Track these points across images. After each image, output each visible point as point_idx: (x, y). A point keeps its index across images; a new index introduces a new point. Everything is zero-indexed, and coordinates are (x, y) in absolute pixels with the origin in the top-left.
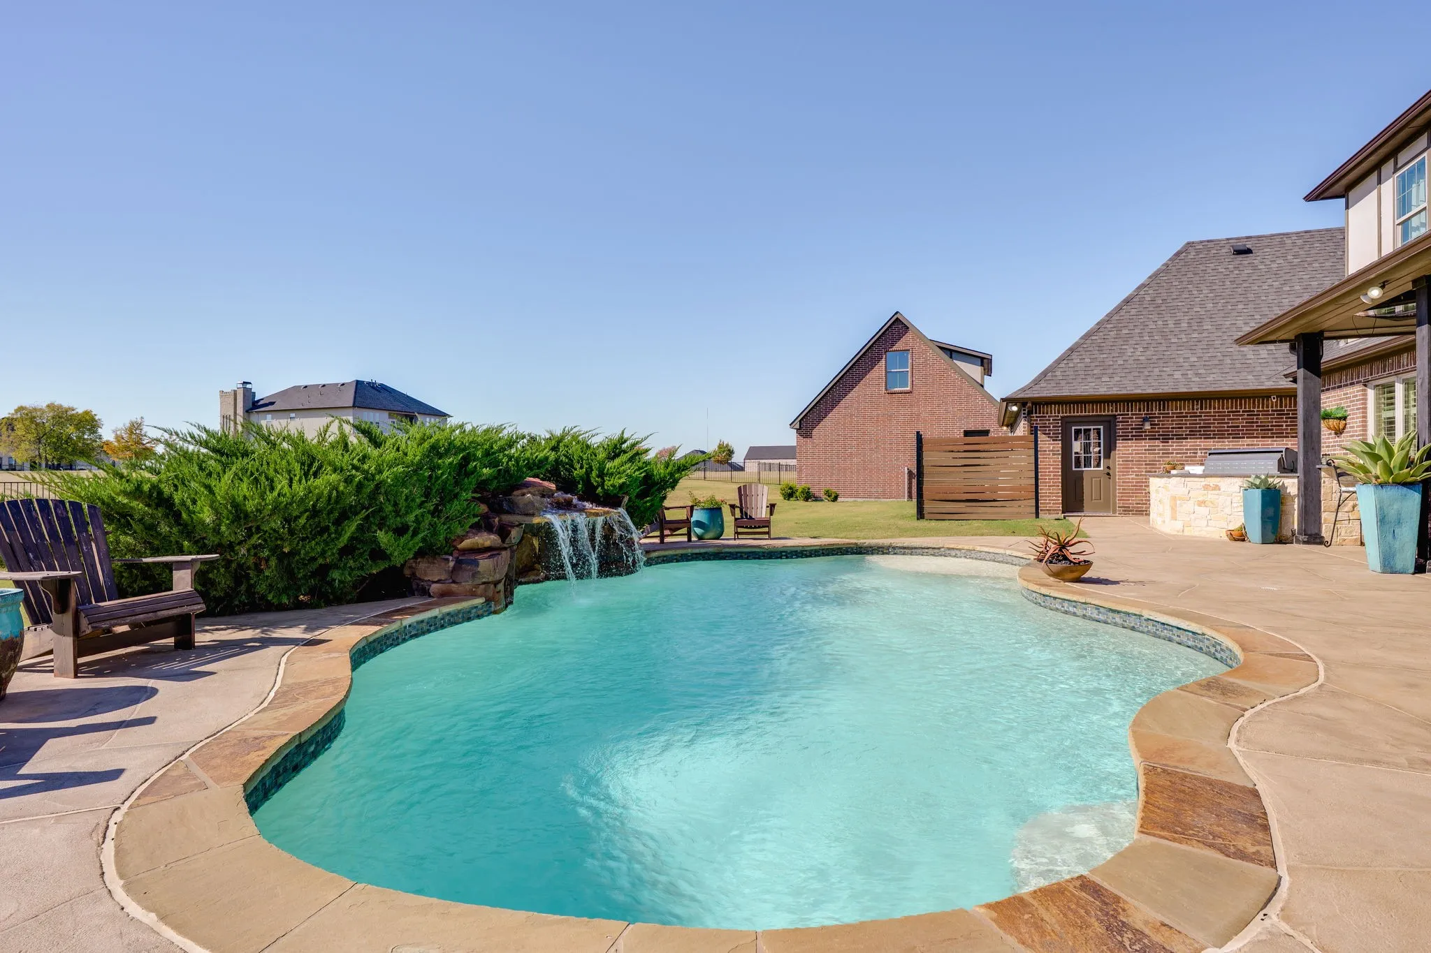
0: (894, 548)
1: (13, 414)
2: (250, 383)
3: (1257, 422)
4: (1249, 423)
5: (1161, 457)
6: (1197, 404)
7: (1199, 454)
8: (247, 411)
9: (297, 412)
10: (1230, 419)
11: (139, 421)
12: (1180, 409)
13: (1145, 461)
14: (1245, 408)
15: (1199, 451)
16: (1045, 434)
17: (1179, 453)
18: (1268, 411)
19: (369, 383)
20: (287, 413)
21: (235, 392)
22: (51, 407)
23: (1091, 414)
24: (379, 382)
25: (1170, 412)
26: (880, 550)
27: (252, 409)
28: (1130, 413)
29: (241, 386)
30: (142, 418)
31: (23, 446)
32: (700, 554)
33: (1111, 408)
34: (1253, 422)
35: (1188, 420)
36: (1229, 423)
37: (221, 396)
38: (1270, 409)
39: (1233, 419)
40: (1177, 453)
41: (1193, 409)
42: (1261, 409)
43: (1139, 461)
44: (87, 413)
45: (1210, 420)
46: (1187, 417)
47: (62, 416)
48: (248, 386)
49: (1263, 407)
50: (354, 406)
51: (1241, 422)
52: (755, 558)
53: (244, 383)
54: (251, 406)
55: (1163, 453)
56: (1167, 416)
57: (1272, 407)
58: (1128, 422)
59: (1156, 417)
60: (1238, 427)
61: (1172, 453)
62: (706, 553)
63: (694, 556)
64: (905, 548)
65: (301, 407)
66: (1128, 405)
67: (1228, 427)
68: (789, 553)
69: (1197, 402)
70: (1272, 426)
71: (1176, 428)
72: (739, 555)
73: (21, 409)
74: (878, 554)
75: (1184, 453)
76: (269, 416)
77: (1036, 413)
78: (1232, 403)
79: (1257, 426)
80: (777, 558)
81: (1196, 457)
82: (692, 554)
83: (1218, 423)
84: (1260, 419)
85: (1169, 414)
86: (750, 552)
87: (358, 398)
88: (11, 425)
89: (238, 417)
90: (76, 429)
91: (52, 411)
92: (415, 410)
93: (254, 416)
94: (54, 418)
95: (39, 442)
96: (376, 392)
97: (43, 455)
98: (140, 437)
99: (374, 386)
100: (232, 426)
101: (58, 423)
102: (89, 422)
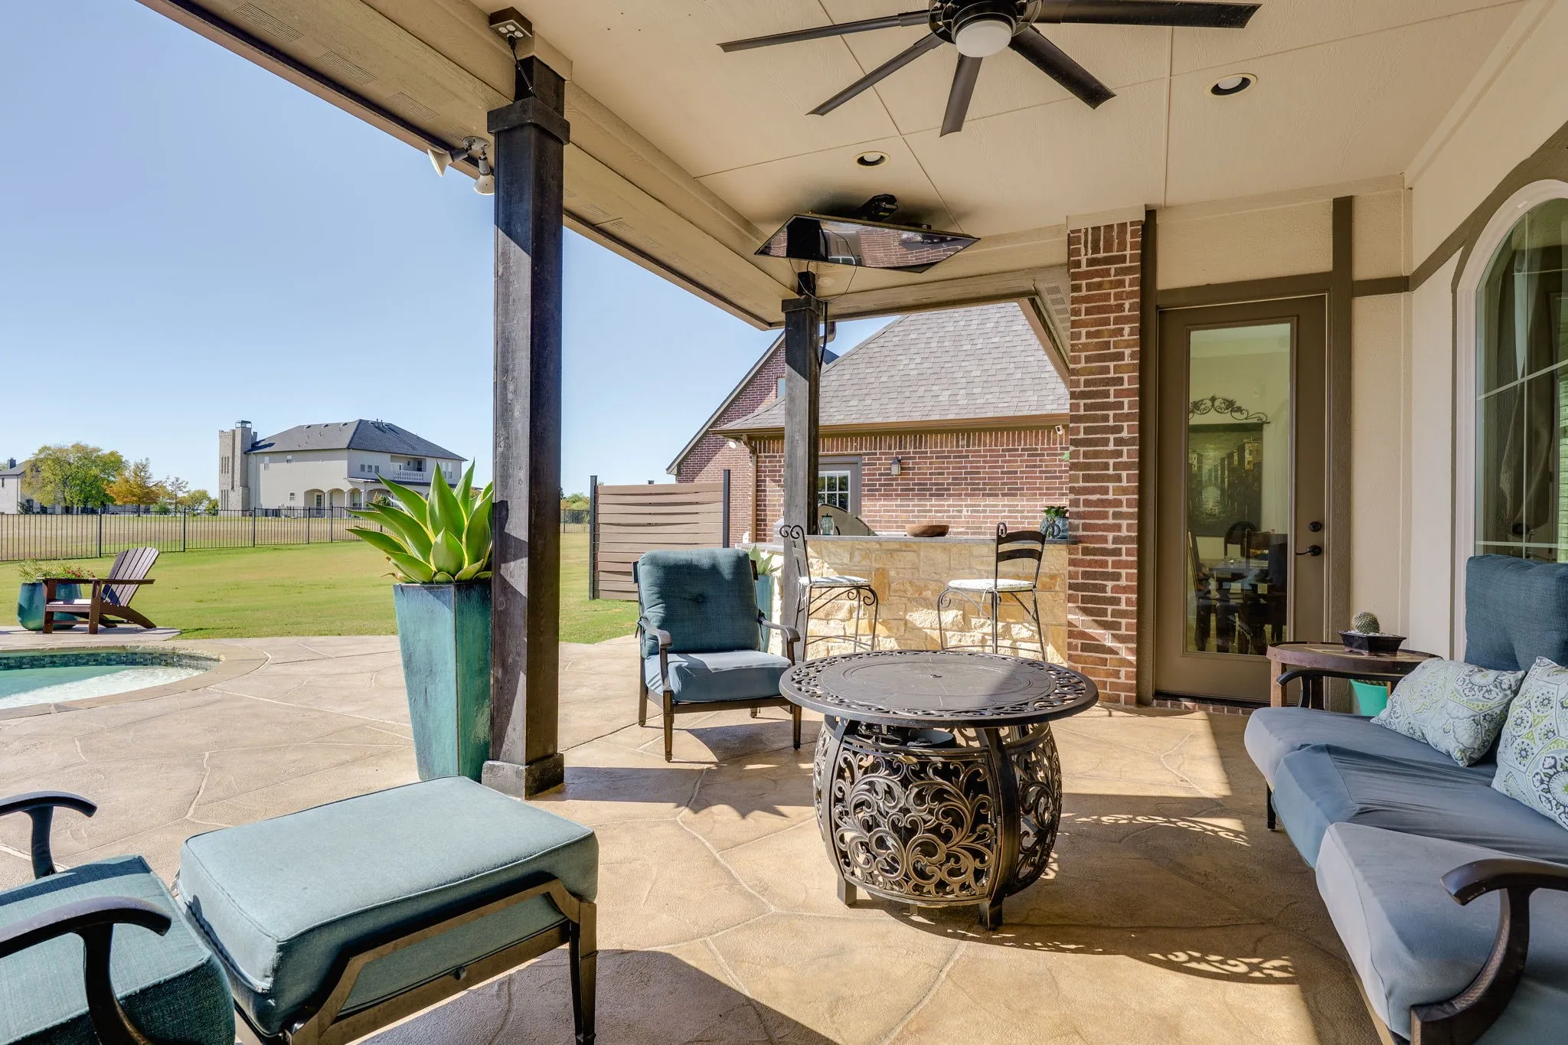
0: (180, 657)
2: (251, 422)
3: (1041, 466)
4: (1030, 467)
5: (917, 517)
6: (963, 439)
7: (965, 513)
8: (245, 453)
9: (295, 454)
10: (1006, 462)
11: (144, 462)
12: (941, 447)
13: (897, 522)
14: (1025, 444)
15: (965, 509)
16: (774, 481)
17: (939, 512)
18: (1056, 449)
19: (373, 423)
20: (285, 455)
21: (234, 431)
22: (77, 447)
23: (830, 453)
24: (386, 421)
25: (928, 450)
26: (163, 657)
27: (250, 451)
28: (878, 451)
29: (240, 425)
30: (147, 459)
31: (49, 488)
33: (854, 444)
34: (1035, 466)
35: (951, 463)
36: (1003, 467)
37: (220, 437)
38: (1058, 446)
39: (1009, 461)
40: (936, 511)
41: (958, 446)
42: (1046, 446)
43: (889, 522)
44: (112, 454)
45: (979, 462)
46: (949, 457)
47: (87, 455)
48: (248, 426)
49: (1049, 444)
50: (348, 448)
51: (1019, 466)
53: (243, 422)
54: (250, 448)
55: (919, 511)
56: (924, 456)
57: (1061, 444)
58: (875, 464)
59: (910, 458)
60: (1016, 472)
61: (930, 511)
64: (190, 658)
65: (298, 449)
66: (876, 438)
67: (1002, 473)
69: (963, 435)
70: (1060, 472)
71: (935, 474)
73: (45, 449)
74: (160, 664)
75: (945, 511)
76: (267, 458)
77: (764, 452)
78: (1008, 437)
79: (1040, 472)
81: (960, 517)
83: (990, 467)
84: (1045, 461)
85: (926, 453)
87: (356, 440)
88: (35, 466)
89: (236, 458)
90: (102, 471)
91: (78, 451)
92: (424, 453)
93: (252, 458)
94: (80, 459)
95: (65, 484)
96: (380, 432)
97: (68, 497)
98: (144, 479)
99: (379, 427)
100: (230, 468)
101: (84, 465)
102: (114, 463)
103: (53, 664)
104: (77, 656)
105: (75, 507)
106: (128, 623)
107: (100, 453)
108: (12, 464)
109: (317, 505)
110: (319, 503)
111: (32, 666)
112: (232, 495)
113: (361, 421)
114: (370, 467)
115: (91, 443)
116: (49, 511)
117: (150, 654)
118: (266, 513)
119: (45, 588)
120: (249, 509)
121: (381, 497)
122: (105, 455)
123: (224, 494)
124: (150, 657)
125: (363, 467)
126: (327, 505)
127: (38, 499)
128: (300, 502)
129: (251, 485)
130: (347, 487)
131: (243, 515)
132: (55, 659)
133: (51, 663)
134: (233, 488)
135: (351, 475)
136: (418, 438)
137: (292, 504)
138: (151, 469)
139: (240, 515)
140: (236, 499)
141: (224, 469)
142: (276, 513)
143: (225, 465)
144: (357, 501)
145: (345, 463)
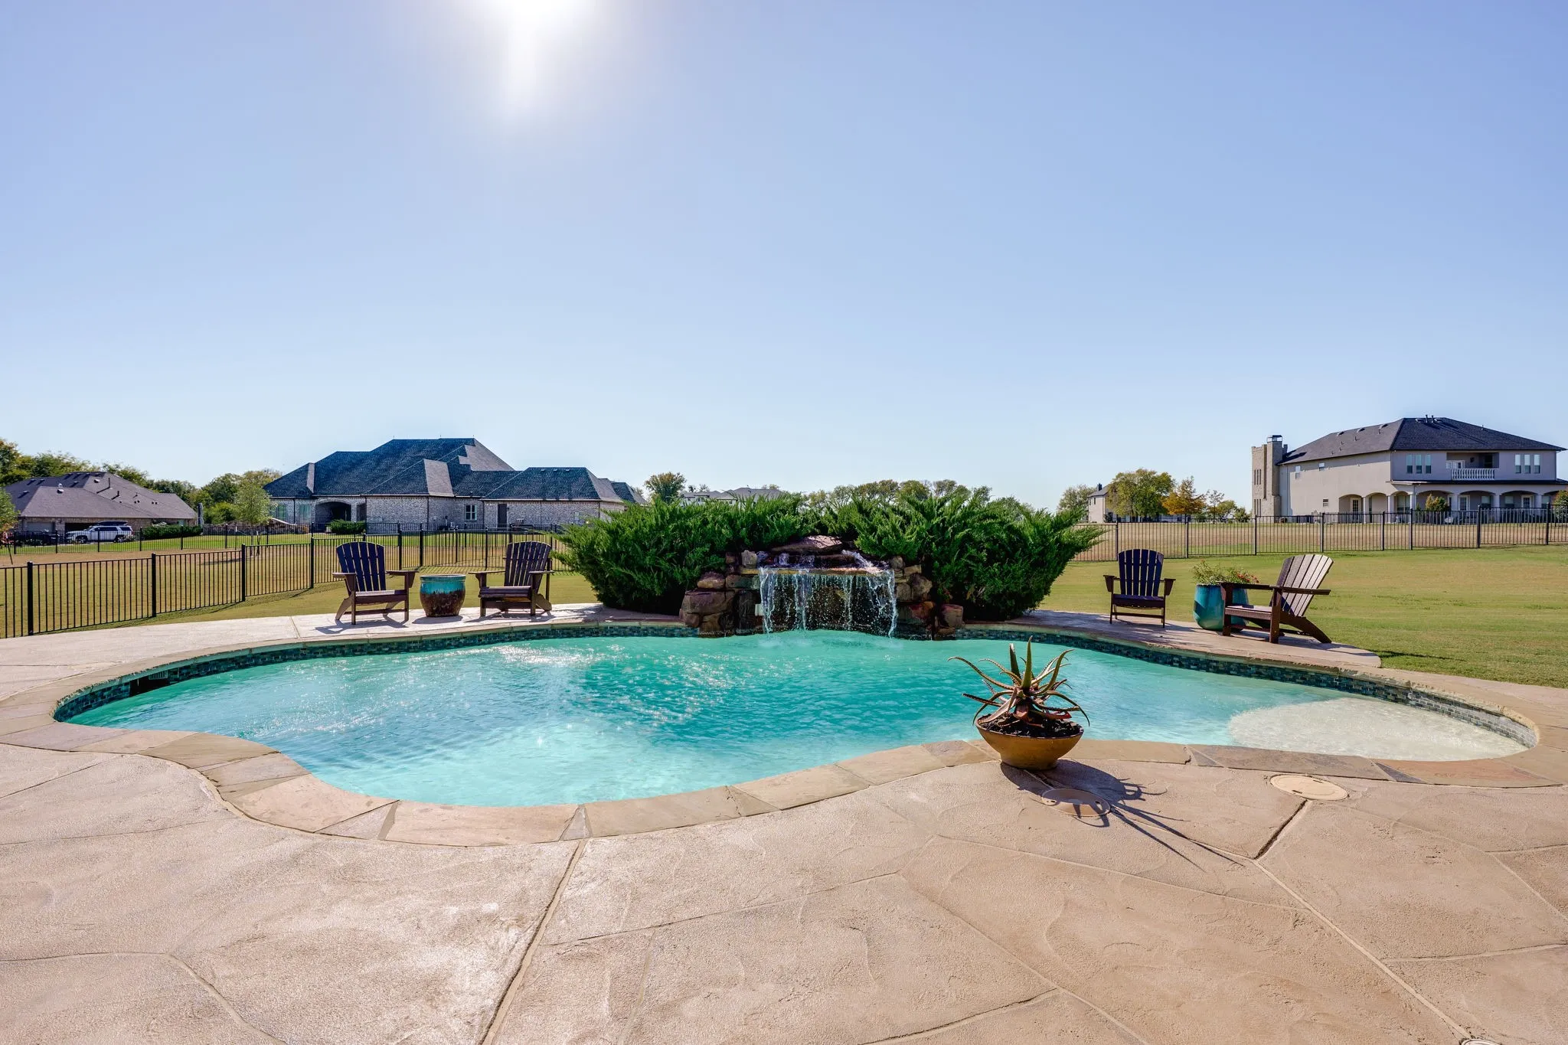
0: (1417, 694)
1: (1115, 480)
2: (1280, 436)
8: (1276, 465)
9: (1327, 462)
11: (1190, 480)
19: (1422, 420)
20: (1317, 463)
21: (1265, 446)
22: (1141, 472)
24: (1438, 415)
26: (1391, 691)
27: (1282, 462)
29: (1271, 440)
30: (1192, 477)
31: (1122, 504)
32: (1072, 638)
37: (1253, 452)
44: (1164, 475)
47: (1147, 478)
48: (1279, 439)
50: (1392, 449)
52: (1136, 657)
53: (1274, 436)
54: (1281, 459)
62: (1079, 638)
63: (1065, 640)
64: (1437, 699)
65: (1331, 456)
68: (1184, 660)
72: (1117, 648)
73: (1120, 475)
76: (1298, 468)
80: (1165, 663)
82: (1062, 636)
86: (1130, 648)
87: (1401, 440)
88: (1113, 488)
89: (1268, 470)
90: (1157, 489)
91: (1141, 475)
92: (1495, 446)
93: (1284, 470)
94: (1142, 480)
95: (1133, 500)
96: (1433, 431)
97: (1135, 510)
98: (1190, 494)
99: (1429, 423)
100: (1262, 479)
101: (1144, 485)
102: (1165, 482)
103: (1259, 675)
104: (1283, 670)
105: (1139, 517)
106: (1301, 634)
107: (1155, 475)
108: (1100, 487)
109: (1353, 509)
110: (1355, 508)
111: (1239, 674)
112: (1264, 503)
113: (1405, 419)
114: (1419, 468)
115: (1149, 467)
116: (1122, 520)
117: (1371, 683)
118: (1298, 519)
119: (1223, 592)
120: (1281, 516)
121: (1435, 500)
122: (1158, 477)
123: (1257, 503)
124: (1371, 686)
125: (1410, 469)
126: (1365, 510)
127: (1115, 512)
128: (1334, 508)
129: (1283, 493)
130: (1389, 490)
131: (1275, 522)
132: (1260, 670)
133: (1257, 673)
134: (1265, 497)
135: (1394, 478)
136: (1485, 429)
137: (1327, 510)
138: (1194, 486)
139: (1273, 521)
140: (1268, 507)
141: (1256, 481)
142: (1309, 519)
143: (1258, 477)
144: (1402, 504)
145: (1388, 464)
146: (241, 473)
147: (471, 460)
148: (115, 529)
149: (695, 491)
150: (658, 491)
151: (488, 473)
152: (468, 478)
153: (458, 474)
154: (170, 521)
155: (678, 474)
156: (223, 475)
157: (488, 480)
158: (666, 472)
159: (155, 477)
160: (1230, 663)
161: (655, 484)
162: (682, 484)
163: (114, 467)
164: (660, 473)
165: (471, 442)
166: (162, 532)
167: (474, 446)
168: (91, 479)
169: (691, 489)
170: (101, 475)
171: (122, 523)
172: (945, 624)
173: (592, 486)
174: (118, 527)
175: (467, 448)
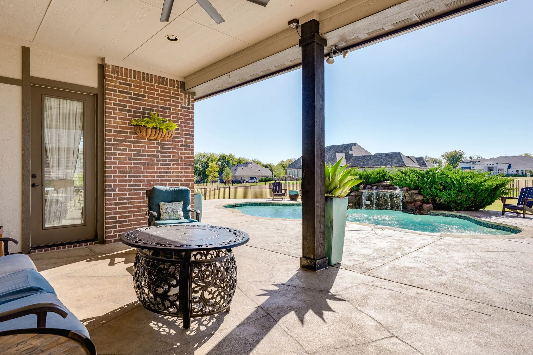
146: (286, 160)
147: (355, 152)
148: (254, 179)
149: (473, 159)
150: (449, 159)
151: (359, 156)
152: (352, 159)
153: (349, 158)
154: (267, 177)
155: (460, 151)
156: (281, 161)
157: (359, 159)
158: (453, 150)
159: (264, 162)
160: (493, 225)
161: (447, 157)
162: (463, 156)
163: (254, 160)
164: (450, 151)
165: (355, 145)
166: (264, 180)
167: (356, 146)
168: (249, 164)
169: (471, 158)
170: (251, 163)
171: (255, 177)
172: (423, 210)
173: (402, 160)
174: (255, 179)
175: (353, 147)
